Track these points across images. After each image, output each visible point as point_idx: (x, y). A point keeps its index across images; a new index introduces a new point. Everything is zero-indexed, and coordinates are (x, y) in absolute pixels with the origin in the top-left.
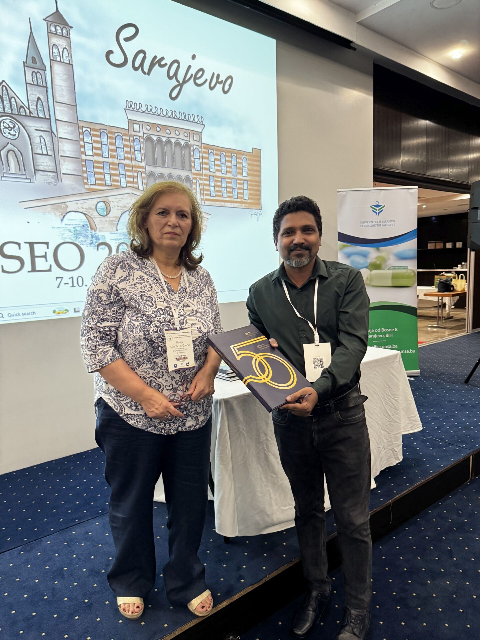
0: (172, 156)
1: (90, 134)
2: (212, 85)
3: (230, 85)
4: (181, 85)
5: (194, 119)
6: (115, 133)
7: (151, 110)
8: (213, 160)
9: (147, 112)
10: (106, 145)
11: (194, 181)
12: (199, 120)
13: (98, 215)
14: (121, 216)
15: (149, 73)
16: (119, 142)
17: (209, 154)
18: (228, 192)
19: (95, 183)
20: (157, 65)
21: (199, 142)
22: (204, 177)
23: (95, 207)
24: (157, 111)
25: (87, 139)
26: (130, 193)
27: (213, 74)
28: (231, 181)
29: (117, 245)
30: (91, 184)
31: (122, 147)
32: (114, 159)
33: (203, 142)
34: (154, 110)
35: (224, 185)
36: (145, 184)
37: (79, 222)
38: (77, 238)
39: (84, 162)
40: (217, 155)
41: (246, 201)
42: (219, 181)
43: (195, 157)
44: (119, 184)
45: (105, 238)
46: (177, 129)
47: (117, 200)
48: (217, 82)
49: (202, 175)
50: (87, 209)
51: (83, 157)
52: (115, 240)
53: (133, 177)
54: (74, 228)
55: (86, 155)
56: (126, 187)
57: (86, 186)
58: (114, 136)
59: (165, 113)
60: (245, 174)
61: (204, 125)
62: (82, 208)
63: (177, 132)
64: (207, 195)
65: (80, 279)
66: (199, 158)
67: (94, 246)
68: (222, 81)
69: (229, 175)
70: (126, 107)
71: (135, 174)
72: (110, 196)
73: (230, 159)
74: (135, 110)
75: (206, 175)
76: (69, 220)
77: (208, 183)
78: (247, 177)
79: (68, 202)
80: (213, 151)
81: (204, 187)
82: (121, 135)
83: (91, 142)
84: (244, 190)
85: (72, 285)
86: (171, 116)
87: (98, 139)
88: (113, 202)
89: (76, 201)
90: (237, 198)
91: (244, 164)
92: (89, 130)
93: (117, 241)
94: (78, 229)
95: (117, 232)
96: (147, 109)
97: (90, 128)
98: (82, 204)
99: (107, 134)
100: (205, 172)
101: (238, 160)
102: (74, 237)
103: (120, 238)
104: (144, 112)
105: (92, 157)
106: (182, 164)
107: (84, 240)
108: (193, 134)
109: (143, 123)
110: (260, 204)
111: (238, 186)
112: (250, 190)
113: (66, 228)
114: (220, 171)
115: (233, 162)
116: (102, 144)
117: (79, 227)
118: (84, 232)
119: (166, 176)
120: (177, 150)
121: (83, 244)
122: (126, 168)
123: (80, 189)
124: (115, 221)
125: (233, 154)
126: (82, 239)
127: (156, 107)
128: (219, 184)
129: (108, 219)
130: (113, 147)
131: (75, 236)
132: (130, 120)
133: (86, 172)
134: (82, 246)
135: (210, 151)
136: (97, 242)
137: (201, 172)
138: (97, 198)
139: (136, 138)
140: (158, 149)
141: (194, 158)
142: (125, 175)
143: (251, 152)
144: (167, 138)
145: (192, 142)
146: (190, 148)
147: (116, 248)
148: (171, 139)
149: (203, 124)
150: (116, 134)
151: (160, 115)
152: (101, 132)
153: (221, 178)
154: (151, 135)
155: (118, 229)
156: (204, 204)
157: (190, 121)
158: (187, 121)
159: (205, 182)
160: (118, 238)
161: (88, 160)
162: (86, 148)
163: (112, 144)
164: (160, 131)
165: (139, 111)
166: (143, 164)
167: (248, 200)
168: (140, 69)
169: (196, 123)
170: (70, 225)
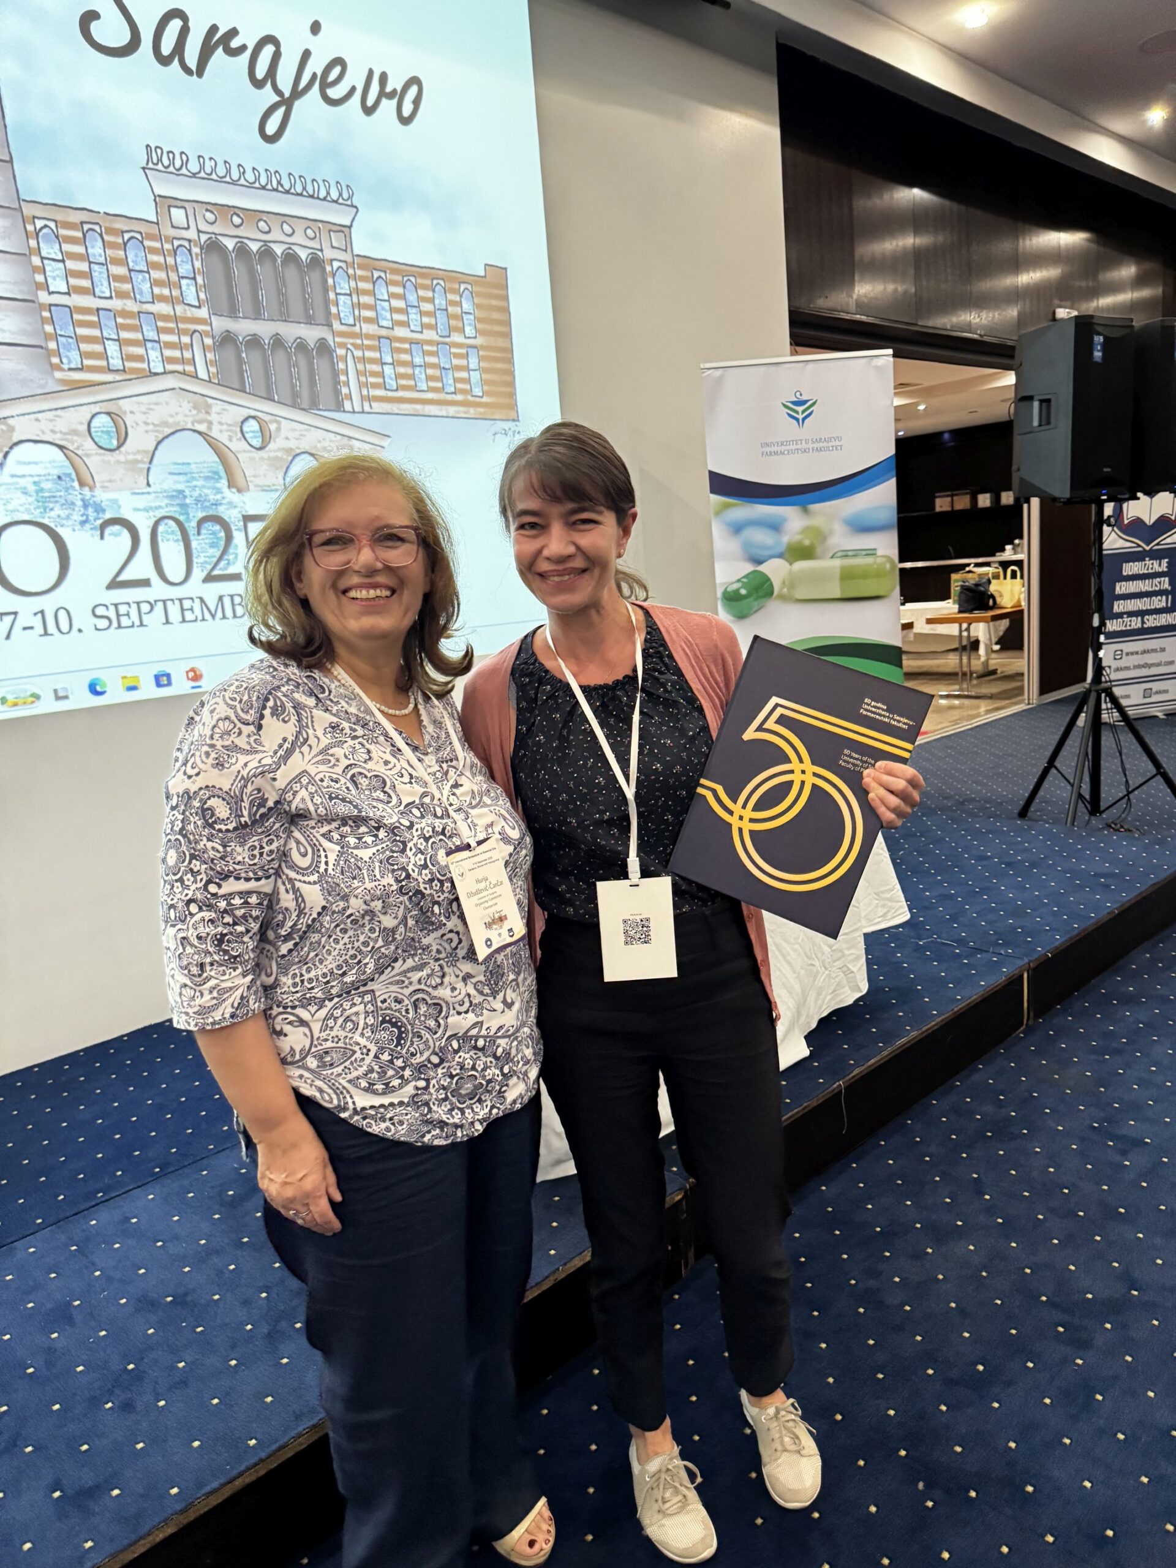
0: (279, 292)
1: (57, 237)
2: (370, 102)
3: (417, 102)
4: (287, 103)
5: (328, 193)
6: (123, 232)
7: (214, 170)
8: (386, 297)
9: (202, 174)
10: (103, 264)
11: (341, 352)
12: (341, 195)
13: (95, 447)
14: (156, 448)
15: (200, 72)
16: (135, 257)
17: (374, 283)
18: (429, 378)
19: (80, 366)
20: (220, 50)
21: (346, 251)
22: (366, 342)
23: (85, 427)
24: (229, 171)
25: (50, 250)
26: (174, 389)
27: (371, 73)
28: (435, 349)
29: (151, 523)
30: (70, 369)
31: (146, 269)
32: (125, 301)
33: (355, 253)
34: (221, 171)
35: (418, 360)
36: (214, 363)
37: (46, 468)
38: (45, 510)
39: (45, 310)
40: (395, 283)
41: (478, 400)
42: (404, 351)
43: (338, 291)
44: (145, 366)
45: (120, 507)
46: (286, 219)
47: (143, 408)
48: (382, 94)
49: (360, 335)
50: (65, 434)
51: (43, 297)
52: (146, 510)
53: (181, 347)
54: (35, 483)
55: (50, 293)
56: (165, 373)
57: (58, 375)
58: (120, 241)
59: (250, 176)
60: (469, 331)
61: (356, 207)
62: (53, 431)
63: (285, 226)
64: (375, 386)
65: (62, 615)
66: (348, 292)
67: (91, 529)
68: (395, 91)
69: (429, 335)
70: (147, 164)
71: (186, 339)
72: (122, 398)
73: (430, 294)
74: (171, 169)
75: (369, 337)
76: (20, 463)
77: (376, 355)
78: (475, 337)
79: (13, 417)
80: (383, 275)
81: (367, 366)
82: (140, 239)
83: (60, 257)
84: (471, 373)
85: (42, 632)
86: (267, 184)
87: (79, 249)
88: (132, 412)
89: (34, 413)
90: (455, 393)
91: (467, 306)
92: (52, 225)
93: (151, 513)
94: (48, 485)
95: (148, 489)
96: (202, 167)
97: (56, 221)
98: (51, 420)
99: (101, 235)
100: (367, 328)
101: (450, 297)
102: (38, 507)
103: (157, 504)
104: (194, 175)
105: (67, 296)
106: (306, 310)
107: (63, 513)
108: (330, 231)
109: (195, 205)
110: (513, 406)
111: (456, 362)
112: (485, 370)
113: (13, 484)
114: (406, 324)
115: (437, 302)
116: (90, 263)
117: (47, 480)
118: (62, 494)
119: (267, 342)
120: (291, 274)
121: (62, 526)
122: (160, 324)
123: (44, 381)
124: (142, 462)
125: (435, 282)
126: (58, 511)
127: (225, 162)
128: (405, 357)
129: (122, 458)
130: (121, 271)
131: (40, 504)
132: (160, 196)
133: (55, 337)
134: (60, 530)
135: (376, 274)
136: (99, 519)
137: (357, 329)
138: (89, 404)
139: (180, 246)
140: (238, 270)
141: (337, 294)
142: (159, 342)
143: (482, 273)
144: (262, 243)
145: (328, 254)
146: (324, 269)
147: (149, 531)
148: (271, 245)
149: (352, 206)
150: (127, 236)
151: (239, 183)
152: (85, 229)
153: (411, 343)
154: (219, 237)
155: (151, 482)
156: (370, 410)
157: (318, 198)
158: (312, 197)
159: (368, 354)
160: (153, 505)
161: (57, 305)
162: (48, 274)
163: (116, 261)
164: (241, 225)
165: (181, 172)
166: (203, 313)
167: (482, 397)
168: (176, 61)
169: (336, 202)
170: (24, 476)
